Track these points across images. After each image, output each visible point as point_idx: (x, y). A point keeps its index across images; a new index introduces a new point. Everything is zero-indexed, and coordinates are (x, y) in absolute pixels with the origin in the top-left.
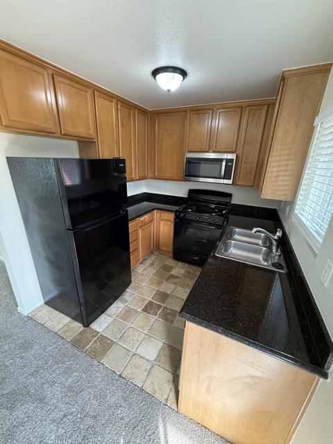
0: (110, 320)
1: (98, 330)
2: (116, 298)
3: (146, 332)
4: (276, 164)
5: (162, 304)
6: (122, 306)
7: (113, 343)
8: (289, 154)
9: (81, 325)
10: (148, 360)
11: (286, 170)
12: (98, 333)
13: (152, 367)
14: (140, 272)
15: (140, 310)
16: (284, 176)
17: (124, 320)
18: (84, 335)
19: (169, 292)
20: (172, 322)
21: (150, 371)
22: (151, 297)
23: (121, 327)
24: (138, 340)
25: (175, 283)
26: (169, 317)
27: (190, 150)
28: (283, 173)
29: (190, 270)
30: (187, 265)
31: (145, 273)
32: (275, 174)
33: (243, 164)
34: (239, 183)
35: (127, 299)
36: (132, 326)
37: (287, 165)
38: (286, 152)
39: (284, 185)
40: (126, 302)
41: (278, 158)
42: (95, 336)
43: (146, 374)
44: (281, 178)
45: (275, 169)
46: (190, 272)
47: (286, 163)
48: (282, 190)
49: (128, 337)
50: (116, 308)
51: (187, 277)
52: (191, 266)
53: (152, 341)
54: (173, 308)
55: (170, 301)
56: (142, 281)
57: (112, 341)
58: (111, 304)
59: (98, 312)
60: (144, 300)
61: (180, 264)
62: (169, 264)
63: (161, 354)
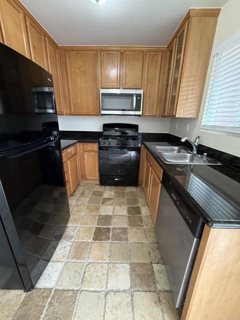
0: (60, 266)
1: (48, 286)
2: (59, 238)
3: (107, 260)
4: (186, 89)
5: (110, 227)
6: (69, 243)
7: (75, 292)
8: (194, 81)
9: (21, 292)
10: (124, 291)
11: (192, 94)
12: (50, 290)
13: (132, 296)
14: (74, 203)
15: (90, 240)
16: (191, 98)
17: (78, 259)
18: (30, 303)
19: (110, 213)
20: (127, 239)
21: (132, 304)
22: (96, 223)
23: (77, 268)
24: (103, 274)
25: (111, 204)
26: (121, 236)
27: (103, 87)
28: (190, 96)
29: (118, 190)
30: (114, 187)
31: (80, 203)
32: (185, 97)
33: (147, 99)
34: (145, 114)
35: (72, 234)
36: (90, 261)
37: (193, 90)
38: (192, 79)
39: (191, 106)
40: (71, 237)
41: (187, 84)
42: (47, 297)
43: (130, 309)
44: (189, 100)
45: (185, 93)
46: (119, 192)
47: (192, 88)
48: (190, 110)
49: (91, 276)
50: (63, 249)
51: (119, 196)
52: (117, 187)
53: (118, 268)
54: (121, 227)
55: (115, 221)
56: (80, 211)
57: (73, 290)
58: (55, 248)
59: (41, 262)
60: (90, 229)
61: (107, 188)
62: (98, 190)
63: (134, 276)
